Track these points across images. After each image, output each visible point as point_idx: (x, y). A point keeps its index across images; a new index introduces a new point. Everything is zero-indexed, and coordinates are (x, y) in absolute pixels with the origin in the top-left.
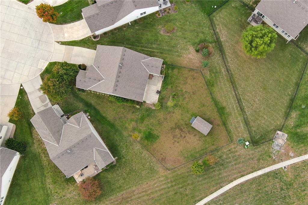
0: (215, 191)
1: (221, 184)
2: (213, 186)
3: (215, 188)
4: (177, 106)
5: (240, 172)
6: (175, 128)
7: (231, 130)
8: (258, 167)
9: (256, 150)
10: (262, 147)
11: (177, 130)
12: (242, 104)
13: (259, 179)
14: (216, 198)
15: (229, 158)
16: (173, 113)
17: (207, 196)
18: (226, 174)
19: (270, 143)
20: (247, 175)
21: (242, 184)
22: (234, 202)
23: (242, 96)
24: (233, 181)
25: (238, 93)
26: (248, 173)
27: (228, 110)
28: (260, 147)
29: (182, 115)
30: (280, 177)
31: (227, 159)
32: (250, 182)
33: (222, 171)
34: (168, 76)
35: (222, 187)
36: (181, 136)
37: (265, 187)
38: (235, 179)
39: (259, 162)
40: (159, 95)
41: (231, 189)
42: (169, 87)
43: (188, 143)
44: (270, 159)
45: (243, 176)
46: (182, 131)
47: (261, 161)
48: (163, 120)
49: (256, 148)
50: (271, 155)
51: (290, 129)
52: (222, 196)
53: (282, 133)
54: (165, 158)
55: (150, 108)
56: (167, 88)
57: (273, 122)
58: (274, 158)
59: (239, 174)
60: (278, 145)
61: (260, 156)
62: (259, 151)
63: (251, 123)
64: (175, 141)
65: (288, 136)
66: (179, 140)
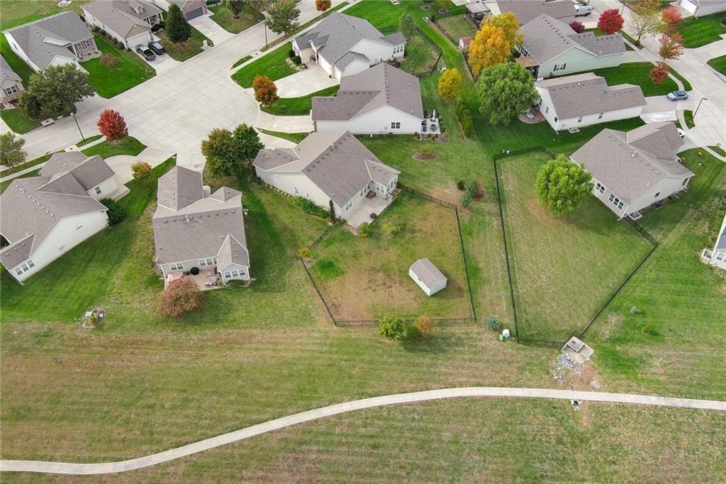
0: (411, 391)
1: (429, 384)
2: (411, 382)
3: (413, 385)
4: (397, 243)
5: (474, 376)
6: (379, 271)
7: (482, 304)
8: (517, 381)
9: (521, 352)
10: (535, 352)
11: (381, 274)
12: (516, 275)
13: (512, 403)
14: (410, 404)
15: (463, 345)
17: (390, 393)
18: (447, 370)
19: (553, 352)
20: (488, 386)
21: (473, 400)
22: (445, 426)
23: (518, 263)
24: (454, 387)
25: (513, 259)
26: (493, 384)
27: (485, 275)
28: (531, 351)
30: (560, 416)
31: (457, 345)
32: (492, 403)
33: (440, 362)
34: (400, 203)
35: (428, 389)
36: (385, 284)
37: (522, 423)
38: (461, 385)
39: (521, 373)
40: (374, 221)
41: (446, 399)
42: (395, 216)
44: (547, 376)
45: (479, 385)
46: (389, 278)
47: (527, 373)
48: (363, 253)
49: (523, 350)
50: (550, 371)
51: (600, 340)
52: (422, 404)
53: (584, 344)
54: (340, 306)
55: (349, 233)
56: (391, 216)
57: (568, 319)
58: (556, 377)
59: (472, 380)
60: (570, 360)
61: (528, 364)
62: (526, 356)
63: (522, 306)
64: (370, 288)
65: (595, 353)
66: (378, 288)
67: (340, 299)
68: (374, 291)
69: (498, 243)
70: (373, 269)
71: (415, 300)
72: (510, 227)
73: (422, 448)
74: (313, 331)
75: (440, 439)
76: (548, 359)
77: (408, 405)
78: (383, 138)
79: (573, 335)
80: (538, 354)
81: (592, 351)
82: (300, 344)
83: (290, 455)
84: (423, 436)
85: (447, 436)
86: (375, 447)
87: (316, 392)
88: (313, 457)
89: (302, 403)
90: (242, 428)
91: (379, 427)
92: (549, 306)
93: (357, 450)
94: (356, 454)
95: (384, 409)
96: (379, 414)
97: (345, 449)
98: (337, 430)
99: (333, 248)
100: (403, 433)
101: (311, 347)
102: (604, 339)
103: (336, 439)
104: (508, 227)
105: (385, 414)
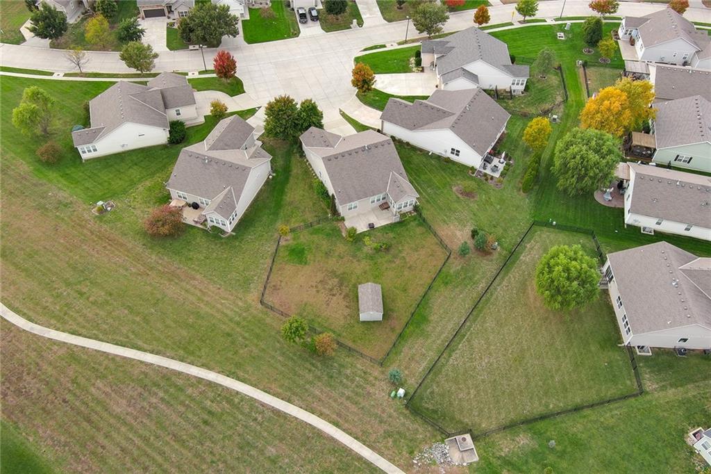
0: (274, 395)
1: (294, 398)
2: (281, 386)
3: (280, 391)
4: (372, 260)
5: (339, 415)
6: (337, 276)
7: (402, 354)
8: (374, 442)
9: (402, 418)
10: (416, 426)
11: (336, 280)
12: (459, 344)
13: (352, 459)
14: (263, 405)
15: (353, 381)
16: (358, 261)
17: (255, 386)
18: (320, 394)
19: (435, 436)
20: (344, 430)
21: (319, 434)
22: (277, 442)
23: (471, 334)
24: (313, 414)
25: (470, 327)
26: (350, 431)
27: (429, 329)
28: (412, 422)
29: (365, 273)
31: (347, 377)
32: (335, 447)
33: (320, 384)
34: (406, 225)
35: (289, 401)
36: (331, 290)
38: (321, 415)
39: (385, 438)
40: (368, 231)
41: (296, 418)
42: (391, 235)
43: (328, 305)
44: (407, 455)
45: (337, 425)
46: (339, 287)
47: (390, 440)
48: (337, 254)
49: (405, 416)
50: (415, 452)
51: (493, 454)
52: (273, 411)
53: (473, 447)
54: (279, 289)
55: (340, 231)
56: (387, 233)
57: (476, 414)
58: (416, 462)
59: (334, 416)
60: (445, 454)
61: (398, 433)
62: (403, 425)
63: (440, 376)
64: (316, 287)
65: (477, 463)
66: (323, 291)
67: (283, 284)
68: (318, 291)
69: (468, 305)
70: (333, 272)
71: (345, 317)
72: (494, 296)
73: (241, 448)
74: (241, 299)
75: (263, 450)
76: (424, 440)
77: (261, 405)
78: (439, 160)
79: (470, 431)
80: (417, 429)
81: (476, 458)
82: (222, 304)
83: (139, 389)
84: (251, 438)
85: (271, 451)
86: (206, 422)
87: (200, 350)
88: (154, 400)
89: (181, 352)
90: (124, 346)
91: (223, 409)
92: (467, 391)
93: (190, 416)
94: (187, 420)
95: (239, 396)
96: (231, 398)
97: (182, 409)
98: (190, 391)
99: (315, 238)
100: (237, 425)
101: (228, 312)
102: (498, 454)
103: (182, 398)
104: (492, 295)
105: (236, 400)
